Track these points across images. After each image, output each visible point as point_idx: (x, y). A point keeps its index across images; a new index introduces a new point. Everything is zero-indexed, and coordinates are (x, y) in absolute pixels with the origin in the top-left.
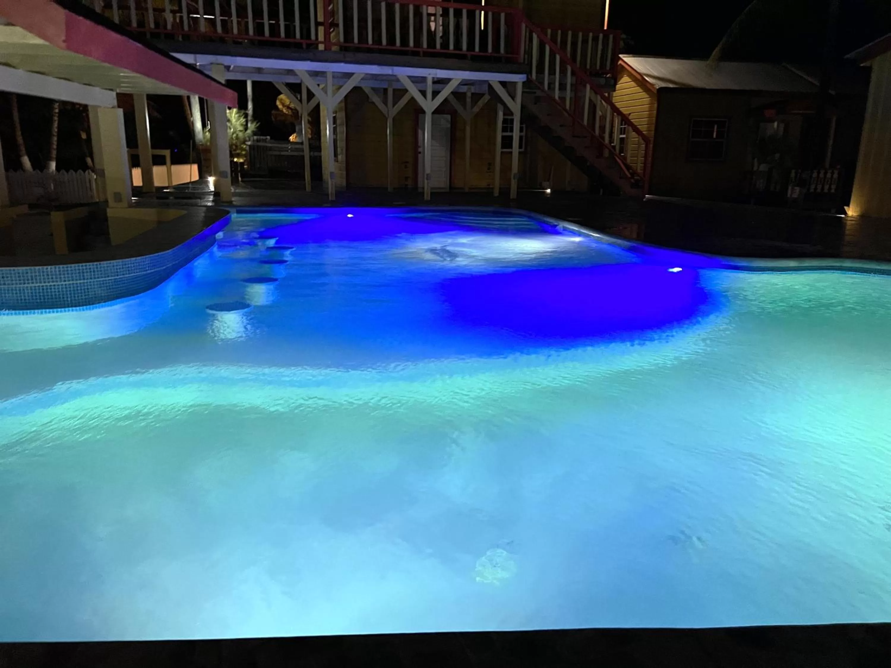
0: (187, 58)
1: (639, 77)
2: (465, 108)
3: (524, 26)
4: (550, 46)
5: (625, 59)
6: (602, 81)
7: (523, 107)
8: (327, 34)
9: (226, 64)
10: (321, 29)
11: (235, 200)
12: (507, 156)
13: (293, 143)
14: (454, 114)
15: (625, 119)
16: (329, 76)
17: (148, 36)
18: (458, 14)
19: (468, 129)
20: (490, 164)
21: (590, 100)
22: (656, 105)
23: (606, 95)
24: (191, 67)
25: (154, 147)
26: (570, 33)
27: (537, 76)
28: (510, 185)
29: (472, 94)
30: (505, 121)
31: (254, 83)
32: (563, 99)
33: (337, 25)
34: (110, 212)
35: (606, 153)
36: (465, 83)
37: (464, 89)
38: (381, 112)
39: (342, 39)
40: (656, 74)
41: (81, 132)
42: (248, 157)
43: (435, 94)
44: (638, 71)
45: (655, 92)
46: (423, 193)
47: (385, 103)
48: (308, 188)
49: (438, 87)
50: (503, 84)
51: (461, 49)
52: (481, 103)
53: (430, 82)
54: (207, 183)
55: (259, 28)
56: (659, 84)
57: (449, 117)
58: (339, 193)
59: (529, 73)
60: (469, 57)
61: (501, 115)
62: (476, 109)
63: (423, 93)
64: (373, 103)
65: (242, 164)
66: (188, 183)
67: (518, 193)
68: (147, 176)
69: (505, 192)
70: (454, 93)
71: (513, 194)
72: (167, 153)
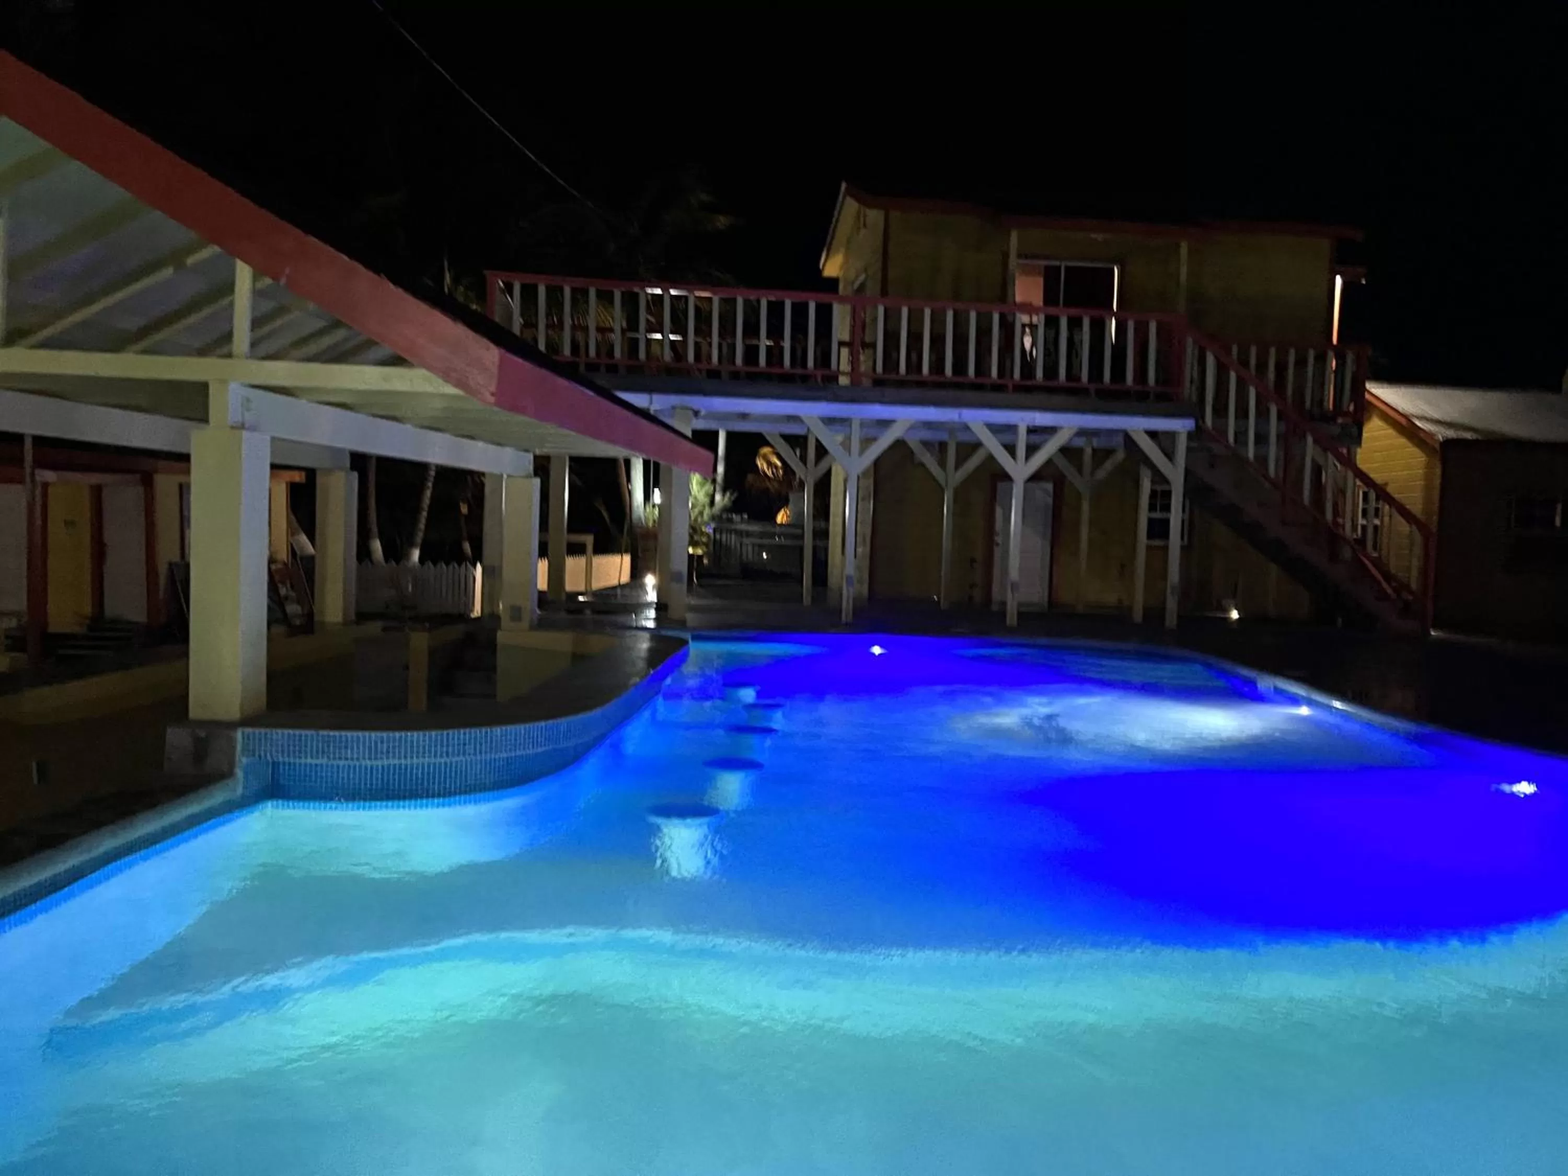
0: (638, 400)
1: (1403, 421)
2: (1080, 470)
3: (1190, 341)
4: (1237, 372)
5: (1374, 391)
6: (1335, 430)
7: (1188, 472)
8: (854, 362)
9: (696, 407)
10: (845, 352)
11: (691, 618)
12: (1159, 555)
13: (782, 525)
14: (1060, 482)
15: (1382, 493)
16: (856, 426)
17: (582, 368)
18: (1075, 323)
19: (1085, 506)
20: (1123, 566)
21: (1313, 460)
22: (1438, 471)
23: (1345, 451)
24: (644, 414)
25: (571, 529)
26: (1273, 351)
27: (1213, 423)
28: (1164, 602)
29: (1094, 450)
30: (1153, 494)
31: (730, 436)
32: (1262, 460)
33: (873, 346)
34: (500, 636)
35: (1347, 553)
36: (1082, 432)
37: (1080, 442)
38: (934, 479)
39: (879, 368)
40: (1436, 415)
41: (461, 504)
42: (711, 547)
43: (1031, 450)
44: (1400, 410)
45: (1437, 446)
46: (1003, 614)
47: (942, 464)
48: (807, 599)
49: (1035, 438)
50: (1153, 434)
51: (1079, 379)
52: (1109, 465)
53: (1022, 431)
54: (642, 587)
55: (751, 354)
56: (1442, 433)
57: (1049, 486)
58: (857, 611)
59: (1199, 417)
60: (1092, 391)
61: (1146, 486)
62: (1101, 474)
63: (1011, 449)
64: (922, 465)
65: (700, 558)
66: (614, 588)
67: (1179, 617)
68: (556, 575)
69: (1155, 614)
70: (1065, 450)
71: (1171, 620)
72: (589, 540)
